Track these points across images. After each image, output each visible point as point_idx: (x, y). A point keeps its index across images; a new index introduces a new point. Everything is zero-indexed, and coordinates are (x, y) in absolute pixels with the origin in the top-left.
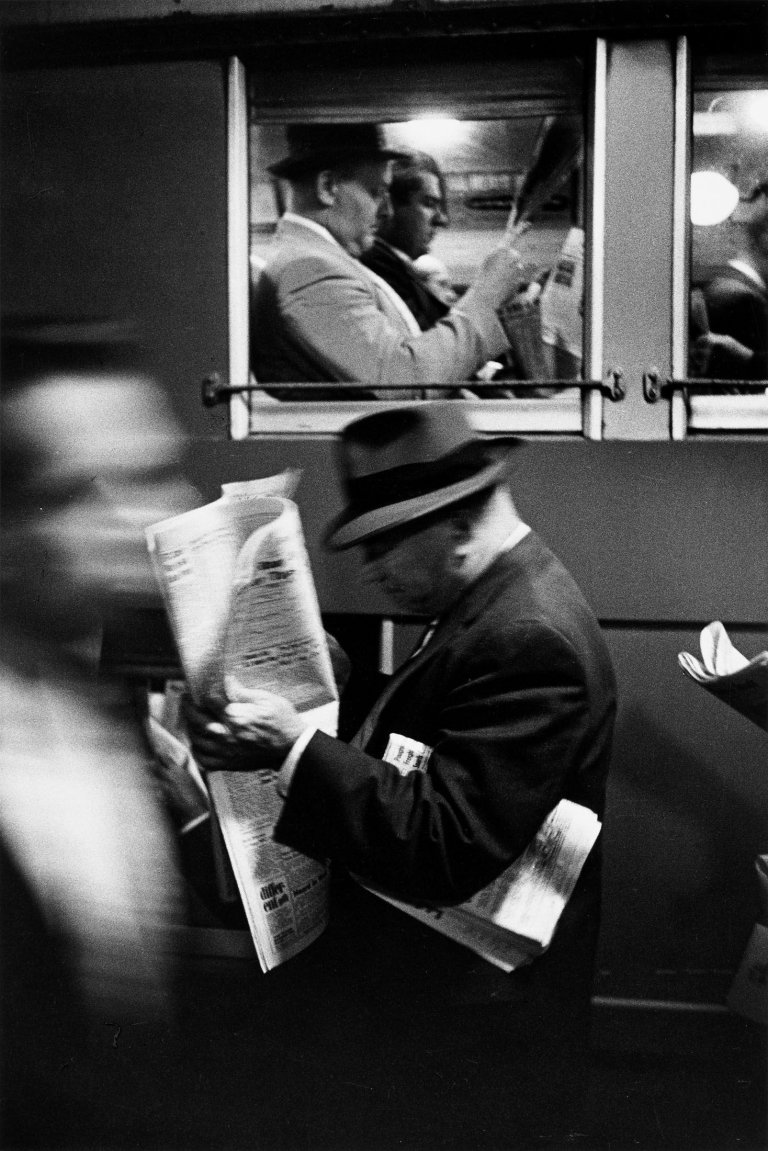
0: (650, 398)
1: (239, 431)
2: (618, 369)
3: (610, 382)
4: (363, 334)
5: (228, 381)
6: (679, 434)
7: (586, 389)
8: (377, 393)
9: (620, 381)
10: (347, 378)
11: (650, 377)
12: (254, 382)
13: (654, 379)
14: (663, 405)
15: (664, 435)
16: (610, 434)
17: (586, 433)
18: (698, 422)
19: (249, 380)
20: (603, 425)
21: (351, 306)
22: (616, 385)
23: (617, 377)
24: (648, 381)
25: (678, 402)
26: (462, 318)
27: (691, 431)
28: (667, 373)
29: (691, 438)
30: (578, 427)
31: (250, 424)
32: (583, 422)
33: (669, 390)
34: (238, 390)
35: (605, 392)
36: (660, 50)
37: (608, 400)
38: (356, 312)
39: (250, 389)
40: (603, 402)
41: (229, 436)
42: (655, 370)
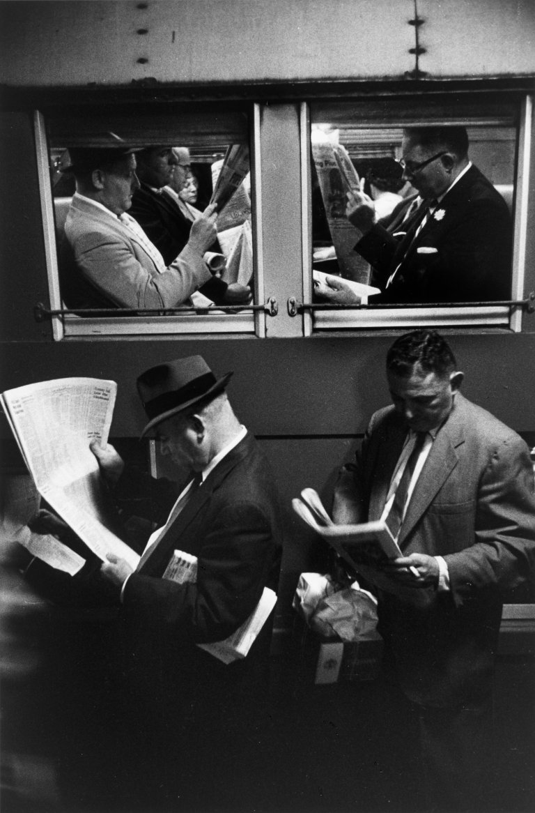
0: (291, 314)
1: (58, 336)
2: (273, 299)
3: (268, 306)
4: (128, 278)
5: (50, 308)
6: (308, 333)
7: (257, 310)
8: (138, 313)
9: (275, 305)
10: (123, 306)
11: (291, 302)
12: (65, 308)
13: (293, 304)
14: (298, 317)
15: (300, 334)
16: (270, 335)
17: (257, 333)
18: (319, 325)
19: (62, 307)
20: (266, 330)
21: (120, 261)
22: (272, 307)
23: (272, 303)
24: (290, 305)
25: (307, 317)
26: (184, 264)
27: (315, 330)
28: (301, 301)
29: (315, 335)
30: (253, 330)
31: (64, 331)
32: (255, 329)
33: (302, 310)
34: (56, 313)
35: (267, 312)
36: (291, 110)
37: (268, 316)
38: (122, 264)
39: (63, 313)
40: (265, 317)
41: (53, 339)
42: (293, 298)
